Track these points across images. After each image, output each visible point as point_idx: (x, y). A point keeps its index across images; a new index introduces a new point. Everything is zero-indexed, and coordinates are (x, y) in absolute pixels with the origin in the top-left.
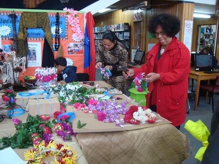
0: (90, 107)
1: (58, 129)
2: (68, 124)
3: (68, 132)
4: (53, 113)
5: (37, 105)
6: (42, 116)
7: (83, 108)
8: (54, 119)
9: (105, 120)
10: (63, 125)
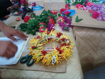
0: (87, 8)
1: (60, 20)
2: (69, 18)
3: (68, 24)
4: (60, 10)
5: (49, 3)
6: (52, 10)
7: (82, 8)
8: (60, 13)
9: (98, 18)
10: (64, 18)
